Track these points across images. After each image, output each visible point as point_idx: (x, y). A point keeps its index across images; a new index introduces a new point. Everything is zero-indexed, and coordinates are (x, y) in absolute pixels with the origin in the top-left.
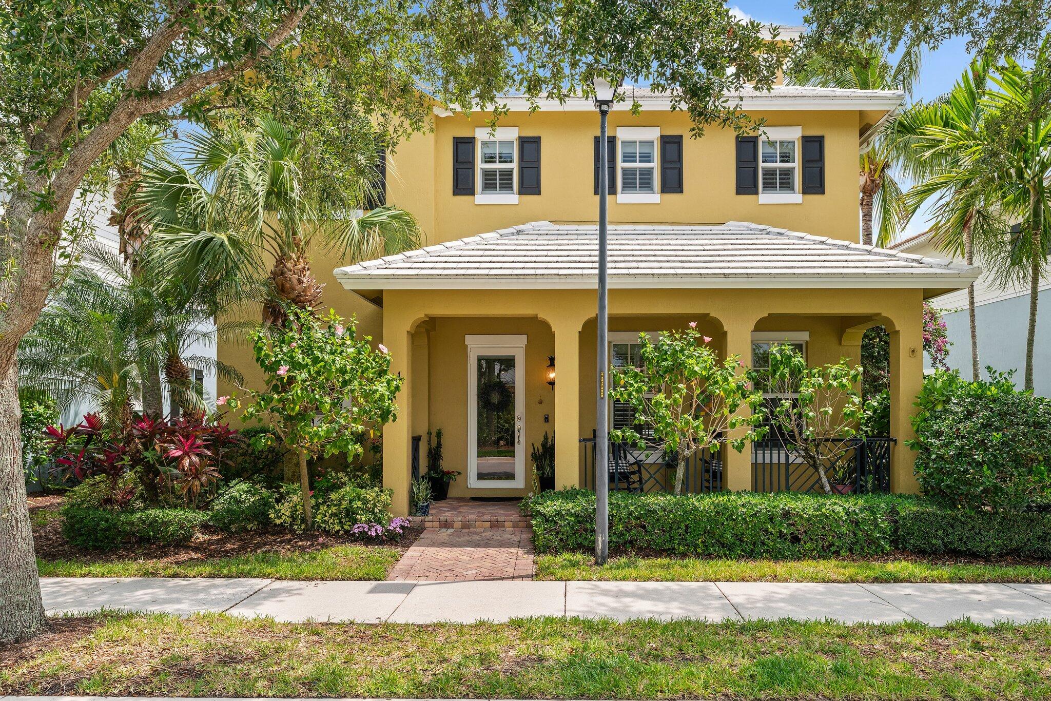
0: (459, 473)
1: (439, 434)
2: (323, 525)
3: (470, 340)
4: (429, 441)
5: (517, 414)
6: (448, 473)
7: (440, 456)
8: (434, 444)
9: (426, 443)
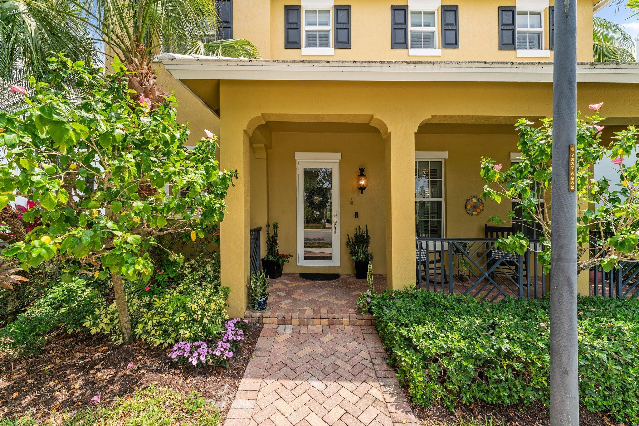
0: (291, 256)
1: (276, 226)
2: (144, 337)
3: (297, 155)
4: (268, 232)
5: (334, 211)
6: (283, 256)
7: (276, 243)
8: (272, 233)
9: (266, 233)
